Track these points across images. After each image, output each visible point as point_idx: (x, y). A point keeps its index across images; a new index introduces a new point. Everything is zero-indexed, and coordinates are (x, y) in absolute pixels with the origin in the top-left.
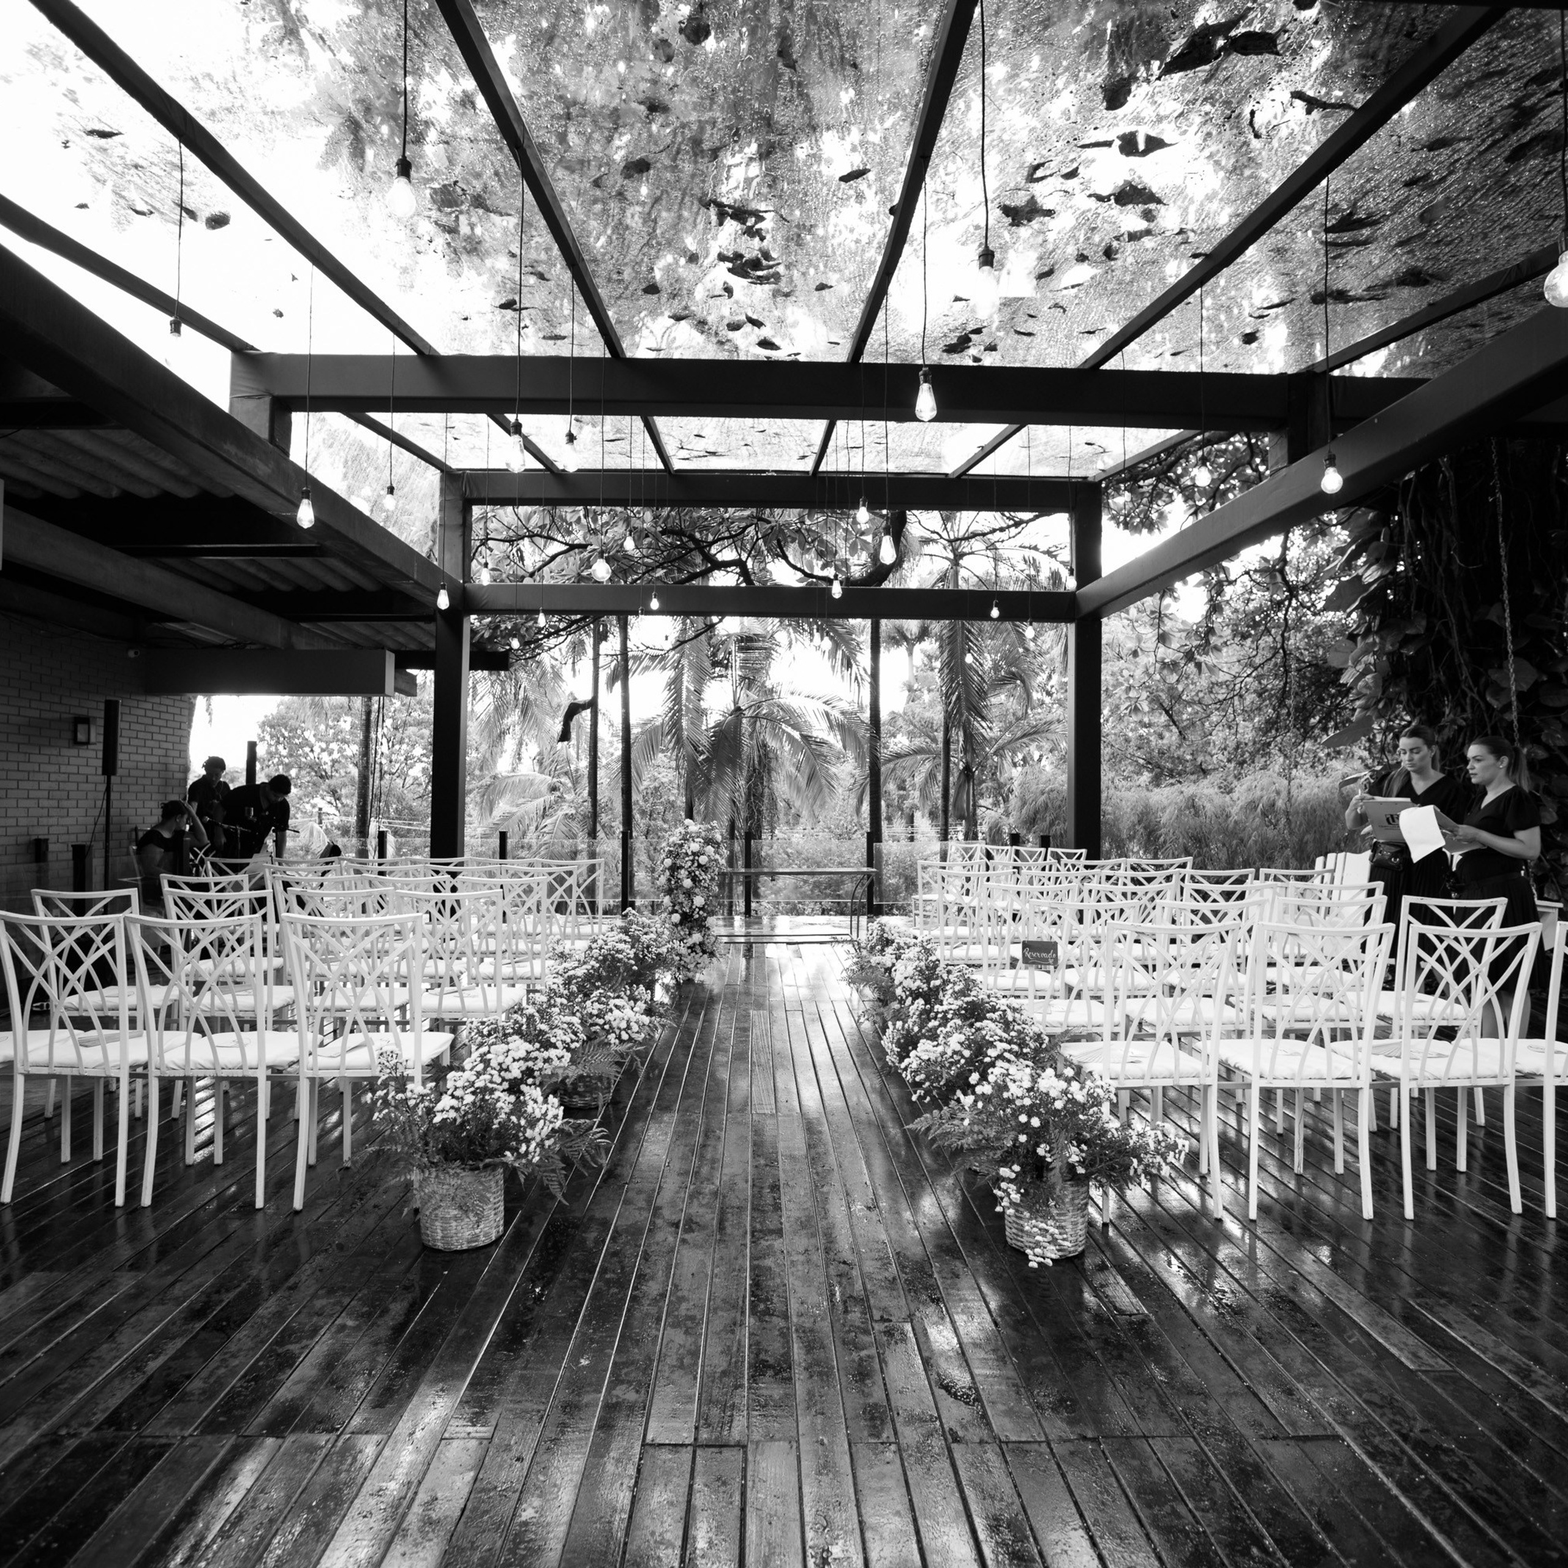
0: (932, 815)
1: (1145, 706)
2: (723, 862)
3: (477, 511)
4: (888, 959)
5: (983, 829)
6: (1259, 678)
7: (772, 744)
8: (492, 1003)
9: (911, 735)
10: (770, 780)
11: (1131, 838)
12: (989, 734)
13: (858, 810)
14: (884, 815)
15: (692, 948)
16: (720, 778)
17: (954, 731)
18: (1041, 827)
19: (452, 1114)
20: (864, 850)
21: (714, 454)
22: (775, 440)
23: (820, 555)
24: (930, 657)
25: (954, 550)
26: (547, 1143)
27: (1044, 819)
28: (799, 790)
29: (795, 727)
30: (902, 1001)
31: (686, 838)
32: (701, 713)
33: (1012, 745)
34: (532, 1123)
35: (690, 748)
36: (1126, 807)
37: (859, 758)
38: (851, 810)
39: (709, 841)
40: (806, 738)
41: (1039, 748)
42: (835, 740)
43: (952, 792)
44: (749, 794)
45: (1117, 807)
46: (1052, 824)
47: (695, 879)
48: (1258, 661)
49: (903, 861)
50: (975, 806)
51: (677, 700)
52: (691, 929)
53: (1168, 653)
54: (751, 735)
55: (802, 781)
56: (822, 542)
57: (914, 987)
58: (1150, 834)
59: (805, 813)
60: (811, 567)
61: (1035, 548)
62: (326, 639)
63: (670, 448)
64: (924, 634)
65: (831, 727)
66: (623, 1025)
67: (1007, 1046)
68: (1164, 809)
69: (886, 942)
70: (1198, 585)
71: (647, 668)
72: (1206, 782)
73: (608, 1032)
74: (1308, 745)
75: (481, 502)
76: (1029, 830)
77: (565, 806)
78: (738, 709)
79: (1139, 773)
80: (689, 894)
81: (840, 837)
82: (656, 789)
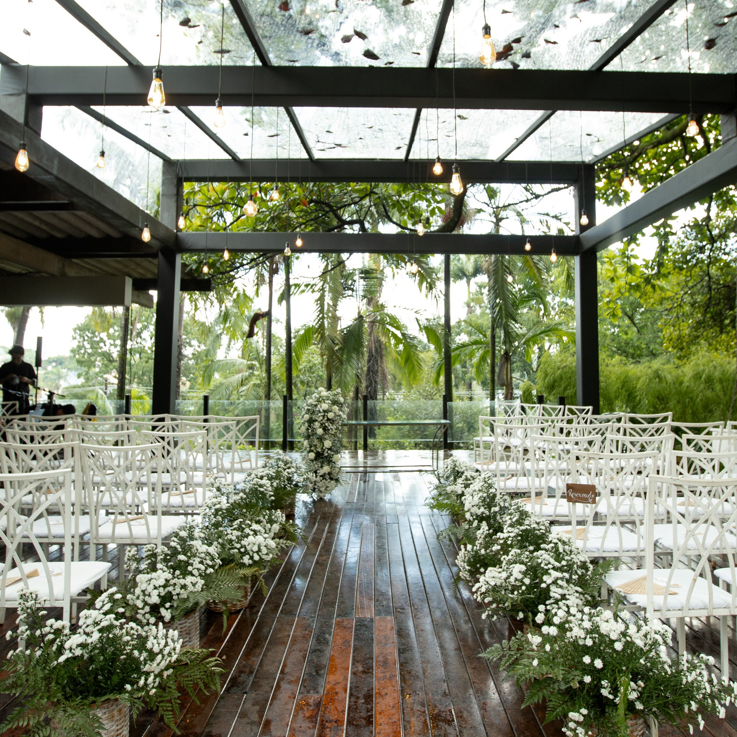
0: (484, 384)
1: (620, 313)
2: (344, 416)
3: (187, 187)
4: (459, 488)
5: (518, 392)
6: (692, 295)
7: (383, 339)
8: (154, 532)
9: (470, 334)
10: (382, 362)
11: (617, 398)
12: (520, 331)
13: (437, 381)
14: (453, 383)
15: (323, 476)
16: (349, 360)
17: (498, 330)
18: (558, 391)
19: (78, 652)
20: (441, 406)
21: (340, 145)
22: (379, 135)
23: (411, 216)
24: (480, 287)
25: (496, 217)
26: (166, 674)
27: (560, 386)
28: (400, 368)
29: (398, 328)
30: (470, 523)
31: (319, 401)
32: (336, 319)
33: (534, 339)
34: (152, 656)
35: (330, 342)
36: (613, 377)
37: (438, 348)
38: (432, 380)
39: (335, 402)
40: (403, 335)
41: (550, 341)
42: (423, 337)
43: (497, 370)
44: (369, 370)
45: (607, 377)
46: (565, 389)
47: (325, 429)
48: (690, 284)
49: (466, 413)
50: (511, 378)
51: (322, 311)
52: (322, 463)
53: (634, 280)
54: (370, 334)
55: (402, 361)
56: (413, 209)
57: (479, 512)
58: (630, 395)
59: (404, 382)
60: (406, 224)
61: (547, 215)
62: (90, 270)
63: (311, 143)
64: (477, 271)
65: (421, 329)
66: (255, 549)
67: (559, 574)
68: (638, 379)
69: (457, 474)
70: (652, 236)
71: (303, 291)
72: (656, 361)
73: (243, 554)
74: (724, 336)
75: (189, 179)
76: (550, 393)
77: (254, 378)
78: (360, 317)
79: (612, 357)
80: (321, 439)
81: (426, 398)
82: (311, 368)
